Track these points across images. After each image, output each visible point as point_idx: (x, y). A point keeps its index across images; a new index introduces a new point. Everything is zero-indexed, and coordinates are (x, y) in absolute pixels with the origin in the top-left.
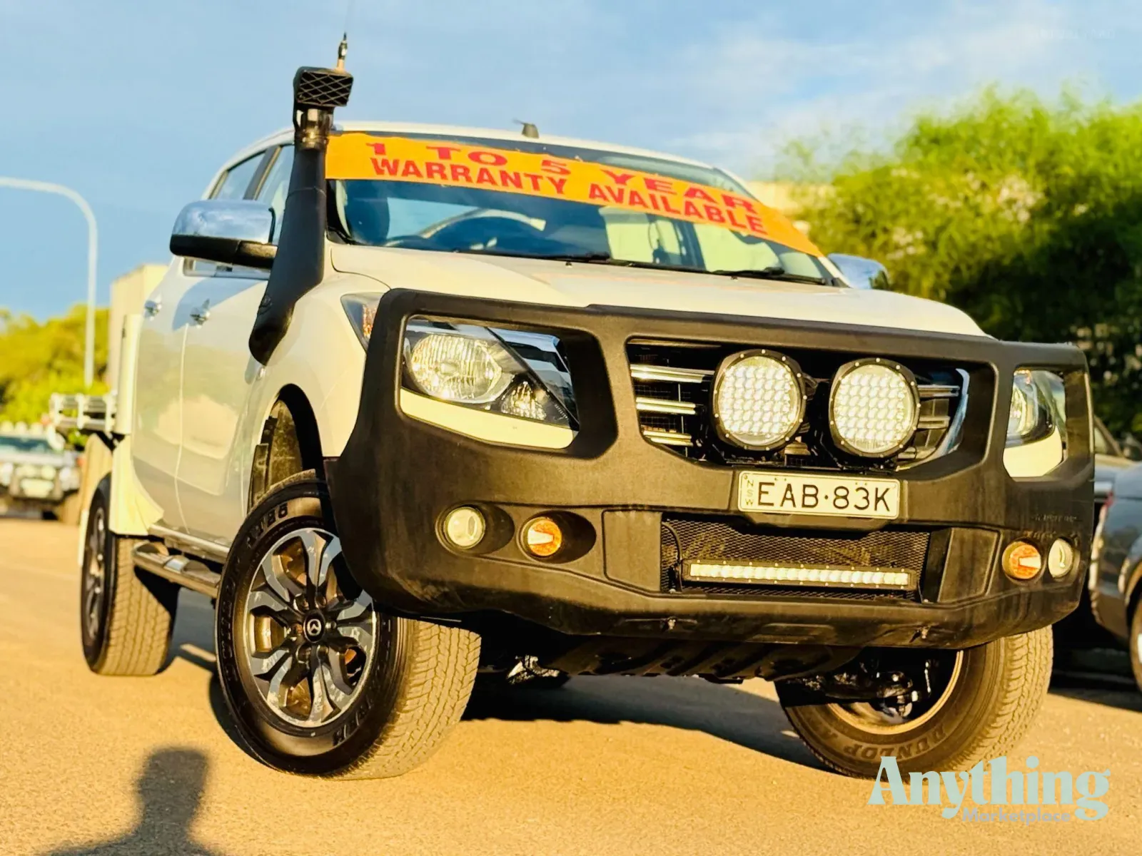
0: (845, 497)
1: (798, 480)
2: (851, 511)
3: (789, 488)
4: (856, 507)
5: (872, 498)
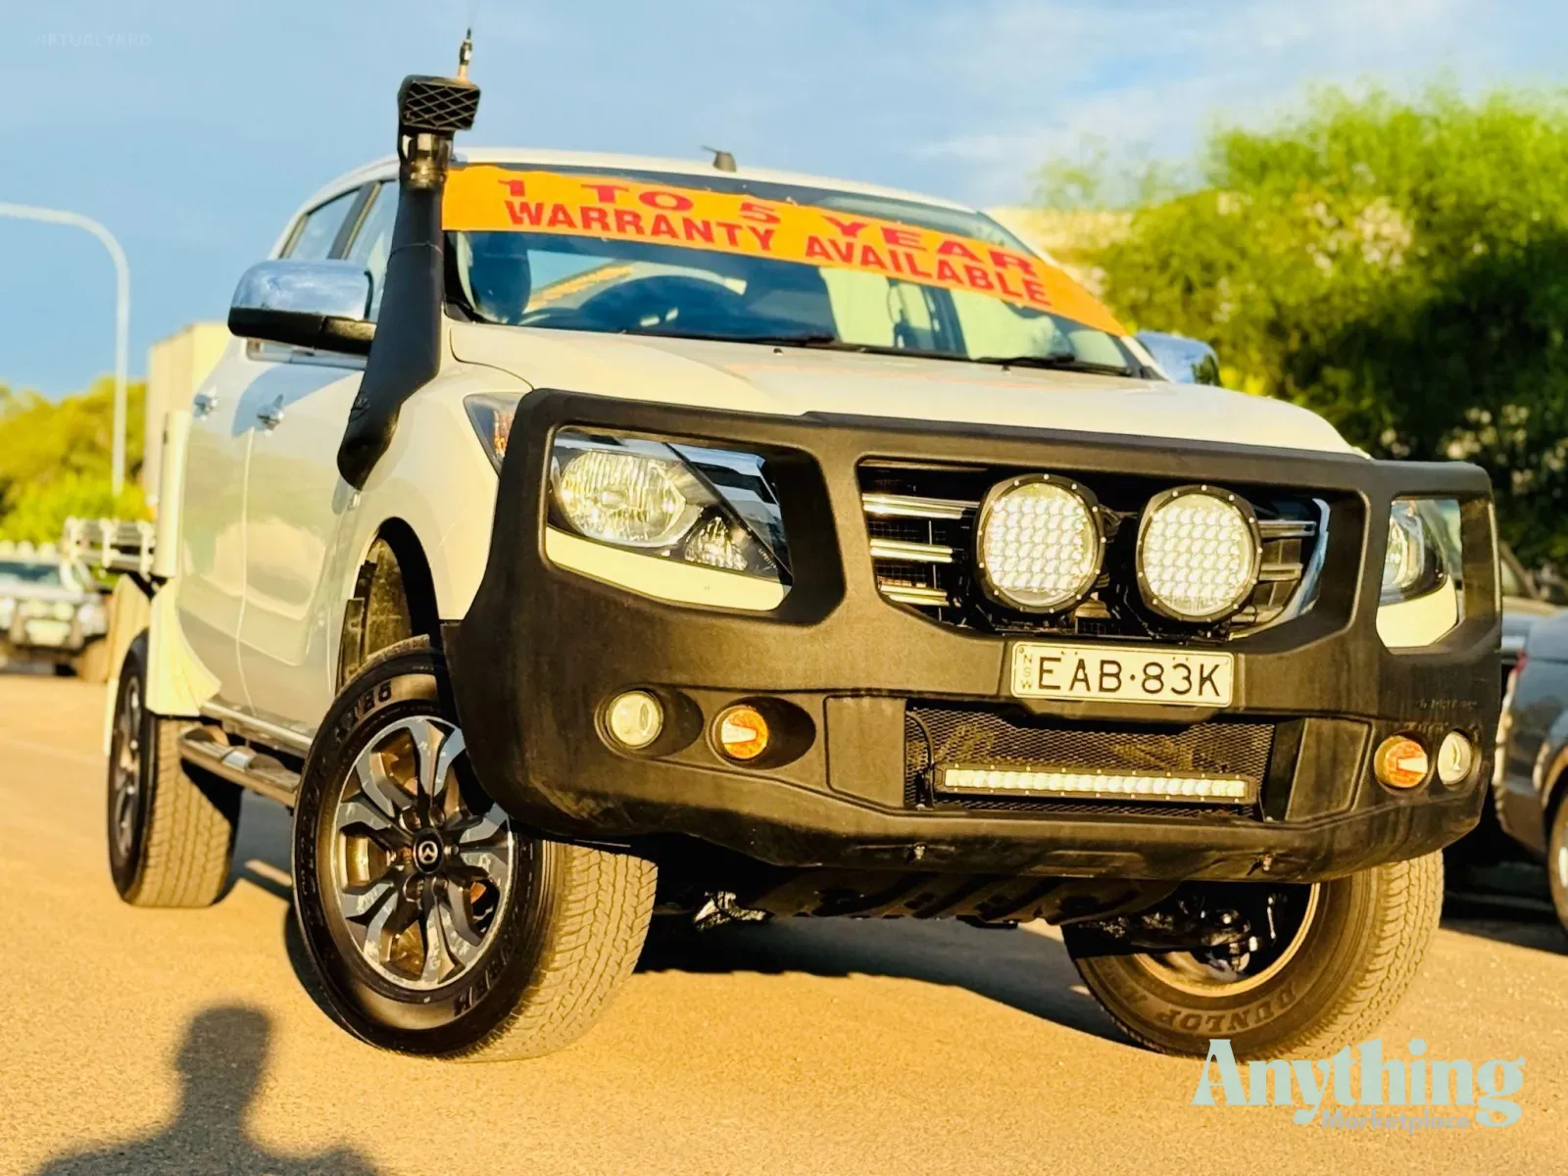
0: (1158, 678)
1: (1093, 655)
2: (1167, 696)
3: (1081, 665)
4: (1174, 690)
5: (1195, 678)
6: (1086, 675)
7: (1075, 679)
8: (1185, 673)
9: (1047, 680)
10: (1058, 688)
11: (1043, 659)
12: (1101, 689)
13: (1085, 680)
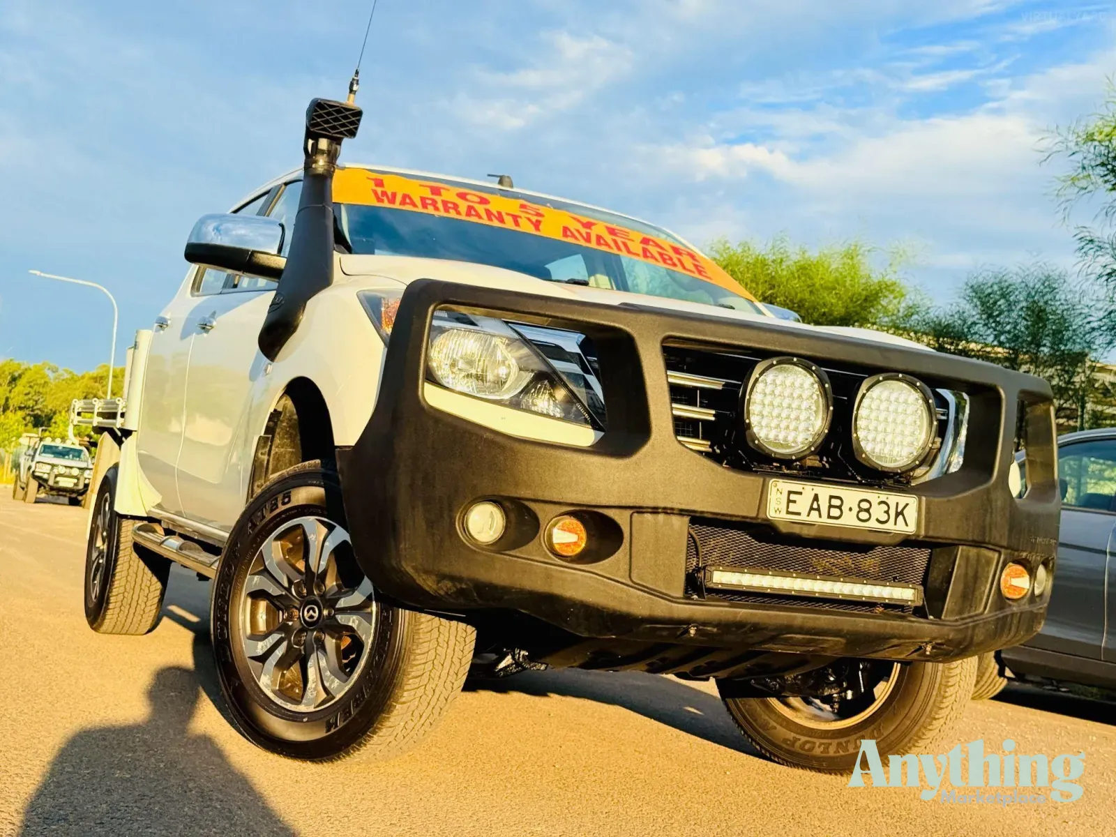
0: (867, 511)
1: (825, 491)
2: (873, 524)
3: (816, 498)
4: (878, 520)
5: (892, 513)
6: (819, 505)
7: (812, 509)
8: (886, 508)
9: (793, 508)
10: (799, 514)
11: (790, 493)
12: (829, 517)
13: (818, 509)
